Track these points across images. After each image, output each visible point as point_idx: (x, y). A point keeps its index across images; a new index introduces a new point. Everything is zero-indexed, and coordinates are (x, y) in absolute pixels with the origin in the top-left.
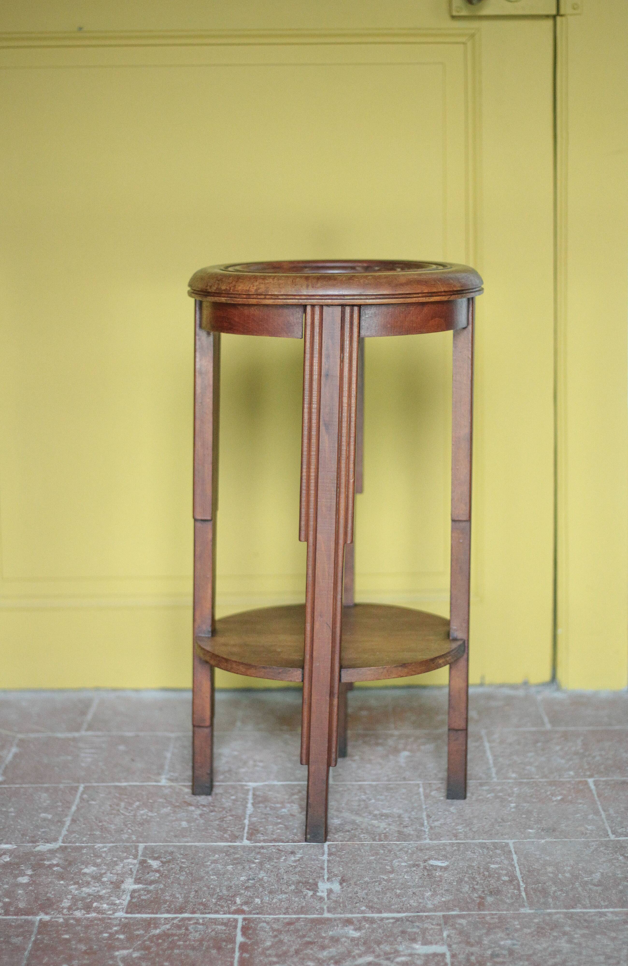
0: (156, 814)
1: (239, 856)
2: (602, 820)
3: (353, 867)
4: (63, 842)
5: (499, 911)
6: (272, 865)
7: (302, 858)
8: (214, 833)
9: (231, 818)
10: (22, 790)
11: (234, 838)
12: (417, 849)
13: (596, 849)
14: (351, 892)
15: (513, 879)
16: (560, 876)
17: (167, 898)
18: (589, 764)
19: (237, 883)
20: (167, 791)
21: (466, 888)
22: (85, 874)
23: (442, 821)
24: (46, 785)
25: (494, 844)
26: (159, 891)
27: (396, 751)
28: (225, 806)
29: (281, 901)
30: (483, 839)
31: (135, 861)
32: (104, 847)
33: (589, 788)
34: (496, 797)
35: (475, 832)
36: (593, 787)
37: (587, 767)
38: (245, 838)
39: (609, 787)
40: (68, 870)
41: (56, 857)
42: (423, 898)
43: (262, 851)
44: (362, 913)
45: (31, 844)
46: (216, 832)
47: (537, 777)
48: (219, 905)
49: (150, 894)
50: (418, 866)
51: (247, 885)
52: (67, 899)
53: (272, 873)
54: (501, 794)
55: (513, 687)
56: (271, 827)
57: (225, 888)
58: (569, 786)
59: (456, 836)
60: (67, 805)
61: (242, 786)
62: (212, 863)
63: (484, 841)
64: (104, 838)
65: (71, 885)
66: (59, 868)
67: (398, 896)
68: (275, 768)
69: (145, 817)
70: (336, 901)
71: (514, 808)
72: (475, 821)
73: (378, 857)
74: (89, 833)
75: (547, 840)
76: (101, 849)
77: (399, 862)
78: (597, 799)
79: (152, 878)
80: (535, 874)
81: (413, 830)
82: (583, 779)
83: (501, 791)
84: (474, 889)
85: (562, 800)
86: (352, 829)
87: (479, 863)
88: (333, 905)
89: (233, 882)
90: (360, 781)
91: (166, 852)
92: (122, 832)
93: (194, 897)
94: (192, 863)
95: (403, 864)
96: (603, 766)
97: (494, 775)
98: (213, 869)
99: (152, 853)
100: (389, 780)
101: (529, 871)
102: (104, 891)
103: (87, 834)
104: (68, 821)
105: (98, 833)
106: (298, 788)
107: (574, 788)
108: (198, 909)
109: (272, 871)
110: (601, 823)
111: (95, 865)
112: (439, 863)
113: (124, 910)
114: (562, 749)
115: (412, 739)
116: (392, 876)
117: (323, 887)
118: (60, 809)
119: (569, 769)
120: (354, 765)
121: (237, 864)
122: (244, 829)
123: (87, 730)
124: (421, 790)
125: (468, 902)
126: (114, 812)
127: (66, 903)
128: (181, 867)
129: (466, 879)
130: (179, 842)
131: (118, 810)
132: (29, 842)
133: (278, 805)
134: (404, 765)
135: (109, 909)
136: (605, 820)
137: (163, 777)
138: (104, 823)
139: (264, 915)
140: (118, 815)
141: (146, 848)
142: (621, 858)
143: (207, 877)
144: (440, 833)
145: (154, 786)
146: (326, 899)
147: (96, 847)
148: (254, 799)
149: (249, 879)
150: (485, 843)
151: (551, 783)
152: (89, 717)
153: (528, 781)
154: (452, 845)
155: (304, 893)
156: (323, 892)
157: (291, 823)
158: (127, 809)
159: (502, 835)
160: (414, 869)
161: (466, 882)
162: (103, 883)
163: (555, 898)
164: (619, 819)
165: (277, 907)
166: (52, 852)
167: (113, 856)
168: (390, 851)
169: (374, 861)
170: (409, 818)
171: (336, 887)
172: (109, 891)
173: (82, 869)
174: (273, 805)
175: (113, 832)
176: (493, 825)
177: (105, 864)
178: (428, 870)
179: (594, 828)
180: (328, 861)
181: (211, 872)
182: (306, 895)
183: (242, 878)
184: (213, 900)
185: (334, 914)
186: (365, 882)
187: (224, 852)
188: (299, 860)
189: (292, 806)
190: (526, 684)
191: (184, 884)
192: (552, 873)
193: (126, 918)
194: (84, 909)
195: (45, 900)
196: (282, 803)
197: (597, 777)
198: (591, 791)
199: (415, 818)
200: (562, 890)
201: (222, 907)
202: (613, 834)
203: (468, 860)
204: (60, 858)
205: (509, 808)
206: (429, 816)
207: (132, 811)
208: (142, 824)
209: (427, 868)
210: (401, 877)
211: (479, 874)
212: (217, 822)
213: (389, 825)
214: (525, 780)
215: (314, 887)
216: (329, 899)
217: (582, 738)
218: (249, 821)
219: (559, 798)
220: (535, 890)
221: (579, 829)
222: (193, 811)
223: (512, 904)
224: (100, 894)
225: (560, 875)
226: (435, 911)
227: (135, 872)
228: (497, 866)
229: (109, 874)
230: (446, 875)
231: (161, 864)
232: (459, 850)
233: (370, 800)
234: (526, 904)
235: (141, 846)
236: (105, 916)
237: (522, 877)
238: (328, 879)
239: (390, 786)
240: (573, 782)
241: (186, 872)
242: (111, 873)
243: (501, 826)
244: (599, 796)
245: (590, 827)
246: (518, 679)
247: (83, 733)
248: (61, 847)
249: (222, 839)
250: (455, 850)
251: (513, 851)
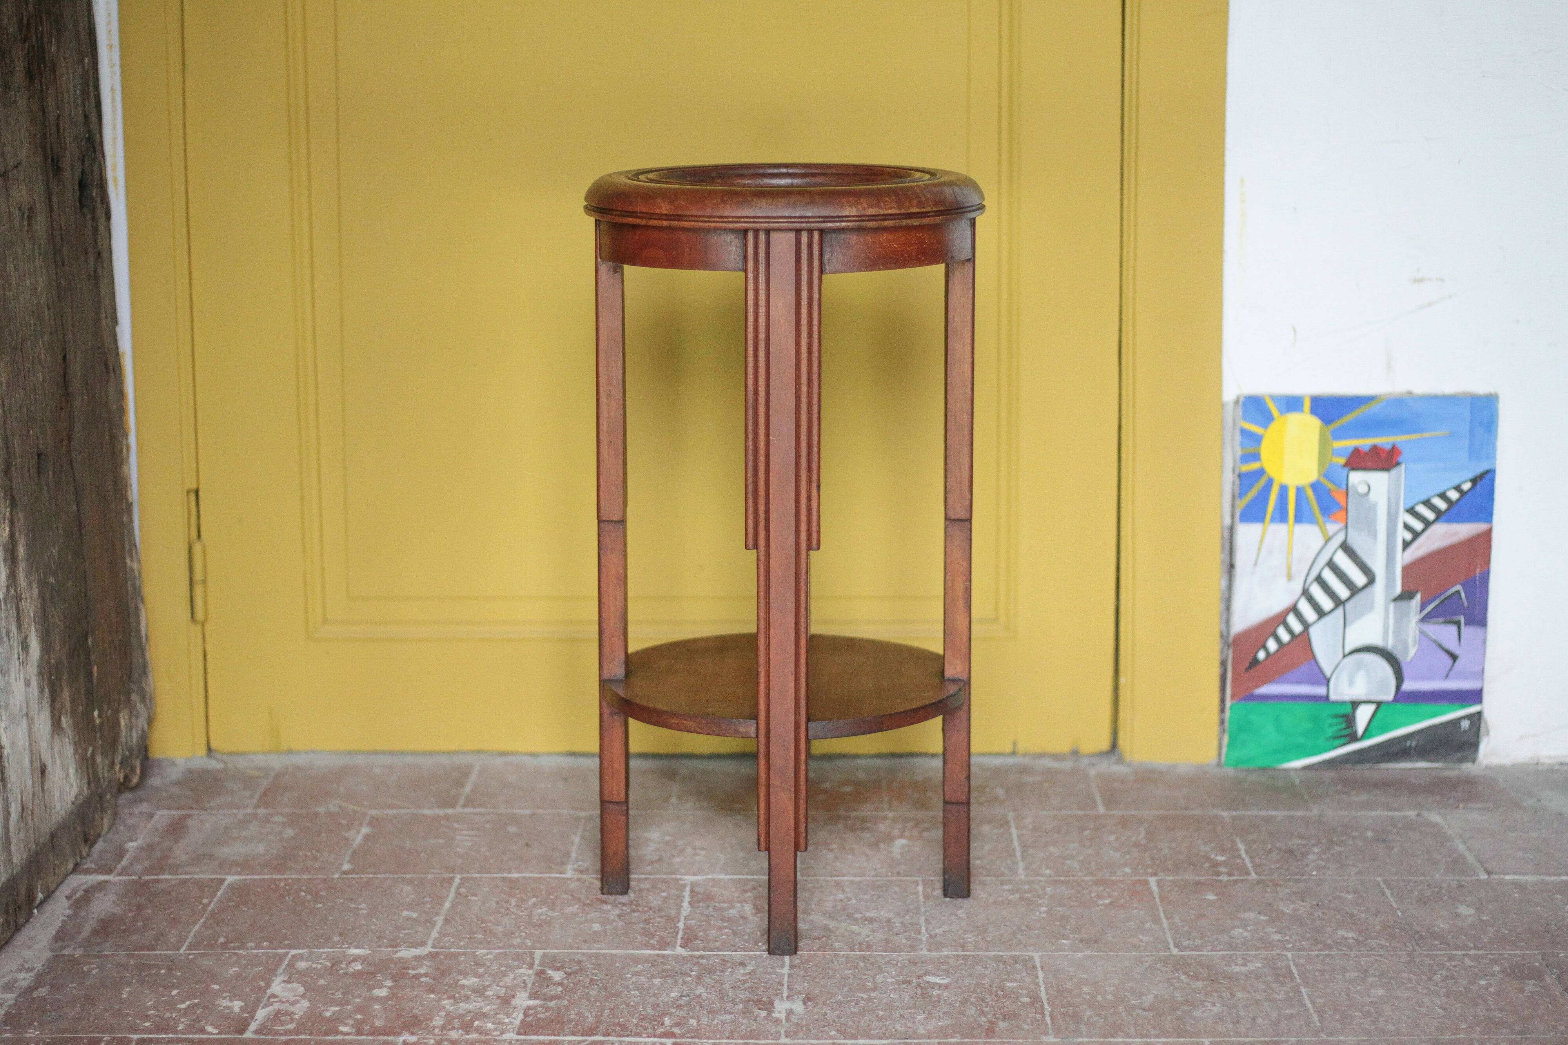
0: (558, 914)
1: (669, 967)
2: (1163, 929)
3: (822, 983)
4: (434, 947)
5: (1013, 1039)
6: (714, 979)
7: (754, 971)
8: (637, 938)
9: (659, 920)
10: (377, 882)
11: (664, 944)
12: (909, 961)
13: (1150, 967)
14: (817, 1013)
15: (1035, 1000)
16: (1099, 998)
17: (573, 1017)
18: (1152, 858)
19: (666, 1000)
20: (573, 885)
21: (972, 1011)
22: (463, 987)
23: (946, 928)
24: (409, 876)
25: (1013, 957)
26: (563, 1009)
27: (889, 839)
28: (652, 905)
29: (724, 1023)
30: (998, 951)
31: (531, 972)
32: (487, 954)
33: (1149, 890)
34: (1022, 899)
35: (989, 942)
36: (1155, 888)
37: (1148, 863)
38: (678, 945)
39: (1176, 889)
40: (441, 981)
41: (425, 965)
42: (914, 1022)
43: (701, 961)
44: (830, 1039)
45: (390, 949)
46: (639, 938)
47: (1080, 874)
48: (641, 1026)
49: (551, 1012)
50: (909, 982)
51: (679, 1002)
52: (439, 1016)
53: (713, 989)
54: (1028, 895)
55: (1056, 757)
56: (713, 932)
57: (650, 1006)
58: (1122, 886)
59: (963, 947)
60: (439, 900)
61: (677, 880)
62: (633, 975)
63: (1000, 953)
64: (488, 943)
65: (445, 999)
66: (428, 978)
67: (880, 1019)
68: (722, 858)
69: (544, 917)
70: (797, 1025)
71: (1045, 912)
72: (991, 929)
73: (857, 970)
74: (468, 936)
75: (1086, 953)
76: (484, 956)
77: (884, 977)
78: (1158, 904)
79: (553, 992)
80: (1066, 995)
81: (906, 939)
82: (1142, 878)
83: (1029, 891)
84: (983, 1012)
85: (1111, 904)
86: (823, 936)
87: (992, 981)
88: (792, 1029)
89: (660, 999)
90: (837, 876)
91: (572, 960)
92: (512, 936)
93: (608, 1016)
94: (607, 975)
95: (890, 980)
96: (1172, 862)
97: (1021, 871)
98: (634, 983)
99: (554, 963)
100: (876, 876)
101: (1058, 991)
102: (489, 1008)
103: (466, 938)
104: (439, 920)
105: (480, 936)
106: (752, 883)
107: (1129, 889)
108: (614, 1031)
109: (713, 987)
110: (1161, 934)
111: (477, 975)
112: (938, 980)
113: (516, 1031)
114: (1117, 839)
115: (910, 824)
116: (873, 994)
117: (781, 1007)
118: (429, 906)
119: (1125, 865)
120: (831, 856)
121: (667, 976)
122: (677, 934)
123: (464, 806)
124: (920, 888)
125: (973, 1028)
126: (502, 910)
127: (438, 1021)
128: (591, 980)
129: (973, 1000)
130: (589, 948)
131: (508, 909)
132: (387, 947)
133: (725, 905)
134: (898, 857)
135: (496, 1029)
136: (1167, 930)
137: (569, 867)
138: (489, 924)
139: (701, 1039)
140: (507, 914)
141: (545, 956)
142: (1183, 977)
143: (626, 992)
144: (942, 943)
145: (556, 878)
146: (784, 1021)
147: (477, 953)
148: (692, 897)
149: (681, 996)
150: (1001, 956)
151: (1097, 883)
152: (468, 788)
153: (1067, 879)
154: (957, 957)
155: (755, 1014)
156: (780, 1012)
157: (740, 928)
158: (520, 907)
159: (1025, 946)
160: (905, 986)
161: (972, 1003)
162: (487, 998)
163: (1089, 1024)
164: (1186, 929)
165: (718, 1030)
166: (417, 958)
167: (501, 965)
168: (873, 964)
169: (850, 976)
170: (901, 923)
171: (798, 1007)
172: (494, 1007)
173: (458, 980)
174: (717, 904)
175: (501, 936)
176: (1014, 933)
177: (490, 974)
178: (922, 988)
179: (1151, 939)
180: (790, 975)
181: (631, 987)
182: (757, 1016)
183: (673, 995)
184: (634, 1020)
185: (793, 1039)
186: (837, 1002)
187: (649, 962)
188: (750, 973)
189: (744, 906)
190: (1075, 753)
191: (596, 1001)
192: (1089, 994)
193: (518, 1040)
194: (462, 1028)
195: (411, 1017)
196: (729, 902)
197: (1161, 876)
198: (1152, 893)
199: (910, 924)
200: (1099, 1015)
201: (646, 1028)
202: (1175, 947)
203: (976, 977)
204: (430, 967)
205: (1038, 913)
206: (927, 922)
207: (525, 909)
208: (540, 926)
209: (921, 985)
210: (885, 996)
211: (991, 993)
212: (641, 925)
213: (874, 931)
214: (1063, 878)
215: (769, 1007)
216: (787, 1021)
217: (1146, 825)
218: (685, 924)
219: (1107, 901)
220: (1064, 1015)
221: (1130, 940)
222: (610, 911)
223: (1032, 1031)
224: (484, 1010)
225: (1099, 996)
226: (929, 1038)
227: (530, 985)
228: (1015, 984)
229: (494, 987)
230: (945, 994)
231: (565, 976)
232: (965, 964)
233: (849, 900)
234: (1050, 1031)
235: (538, 953)
236: (490, 1037)
237: (1048, 999)
238: (788, 997)
239: (879, 883)
240: (1128, 882)
241: (598, 985)
242: (498, 986)
243: (1026, 935)
244: (1162, 899)
245: (1145, 939)
246: (1064, 747)
247: (459, 810)
248: (430, 953)
249: (648, 946)
250: (961, 964)
251: (1038, 965)
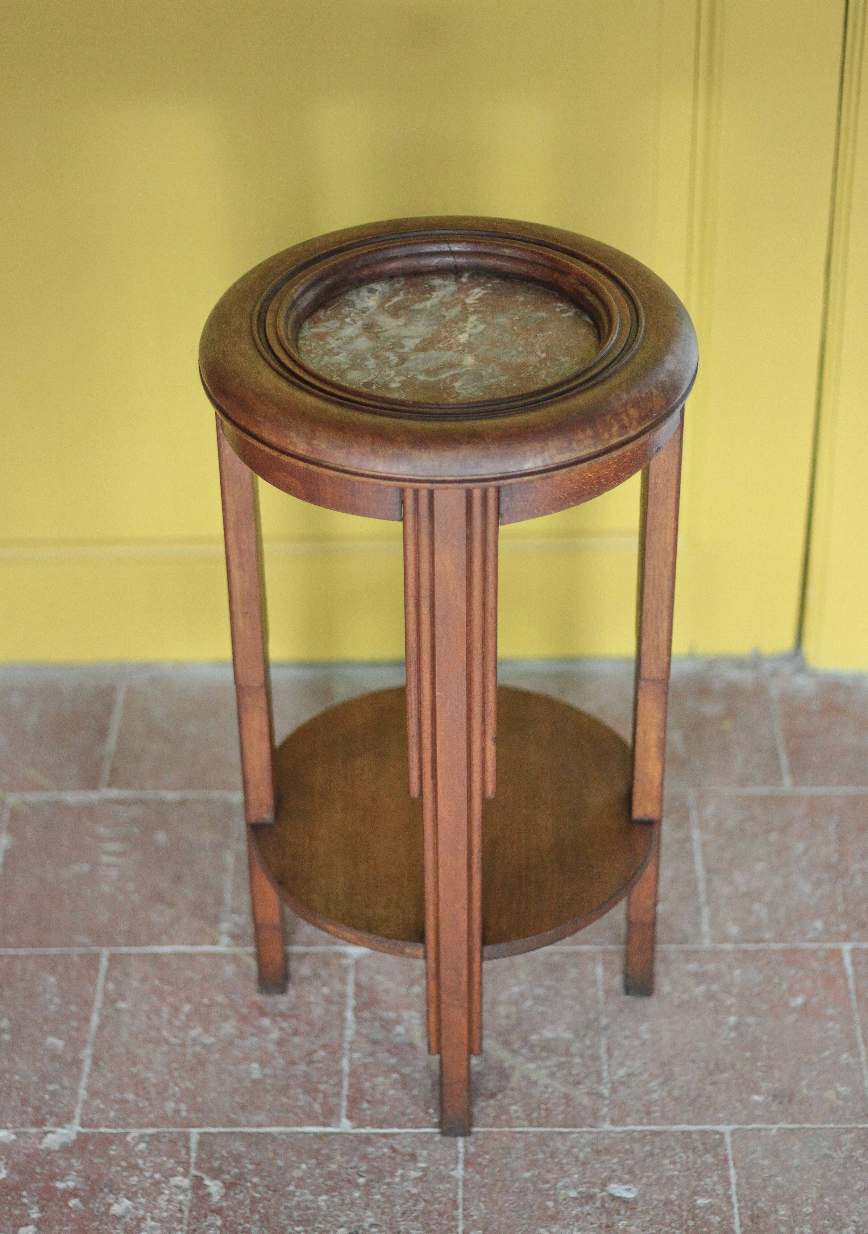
0: (213, 1040)
1: (335, 1165)
3: (500, 1203)
4: (82, 1122)
6: (383, 1194)
7: (426, 1172)
8: (298, 1098)
9: (322, 1053)
10: (18, 965)
11: (328, 1110)
12: (592, 1149)
13: (850, 1157)
18: (844, 897)
20: (229, 971)
23: (628, 1066)
24: (53, 951)
25: (704, 1134)
28: (313, 1016)
30: (687, 1123)
31: (186, 1182)
32: (140, 1139)
33: (843, 972)
34: (708, 996)
35: (676, 1099)
36: (849, 969)
37: (841, 907)
38: (343, 1112)
40: (91, 1206)
41: (74, 1167)
43: (369, 1149)
45: (35, 1131)
46: (301, 1097)
47: (768, 936)
50: (592, 1199)
54: (714, 987)
55: (736, 660)
56: (380, 1079)
58: (814, 964)
59: (648, 1111)
60: (85, 1011)
61: (339, 956)
62: (296, 1185)
63: (689, 1128)
64: (140, 1111)
66: (77, 1200)
69: (198, 1049)
71: (733, 1028)
72: (676, 1069)
73: (536, 1170)
74: (118, 1096)
75: (780, 1124)
76: (136, 1143)
77: (565, 1186)
78: (854, 1005)
80: (761, 1226)
81: (586, 1094)
82: (835, 946)
83: (715, 976)
85: (804, 1006)
87: (682, 1194)
91: (230, 1152)
92: (166, 1094)
94: (268, 1188)
95: (573, 1194)
97: (705, 929)
98: (298, 1207)
99: (210, 1158)
101: (751, 1218)
103: (115, 1101)
104: (87, 1059)
105: (130, 1096)
107: (822, 972)
109: (383, 1213)
111: (129, 1192)
112: (624, 1191)
114: (807, 850)
116: (555, 1229)
118: (75, 1024)
119: (817, 912)
121: (333, 1189)
122: (342, 1086)
123: (110, 785)
124: (600, 971)
126: (153, 1033)
130: (248, 1121)
131: (159, 1029)
132: (32, 1123)
133: (392, 1015)
137: (223, 926)
138: (139, 1067)
140: (159, 1042)
141: (201, 1140)
144: (625, 1103)
145: (210, 955)
148: (357, 996)
150: (689, 1134)
151: (788, 957)
152: (111, 744)
153: (755, 947)
154: (642, 1137)
157: (409, 1069)
158: (172, 1024)
159: (715, 1110)
160: (587, 1208)
166: (65, 1151)
167: (154, 1167)
169: (529, 1185)
170: (581, 1055)
173: (110, 1205)
174: (383, 1014)
175: (153, 1094)
176: (702, 1079)
177: (143, 1189)
180: (465, 1181)
181: (295, 1214)
187: (313, 1155)
188: (421, 1178)
189: (412, 1017)
190: (757, 655)
192: (785, 1223)
196: (397, 1009)
197: (855, 940)
198: (845, 981)
199: (590, 1057)
203: (664, 1185)
204: (78, 1171)
205: (726, 1029)
206: (609, 1051)
207: (179, 1030)
208: (194, 1070)
209: (607, 1205)
211: (681, 1227)
212: (303, 1067)
213: (552, 1074)
214: (751, 947)
217: (836, 819)
218: (349, 1062)
219: (799, 1000)
221: (826, 1094)
222: (268, 1031)
227: (186, 1215)
228: (706, 1202)
229: (149, 1221)
230: (633, 1228)
231: (223, 1191)
232: (652, 1153)
235: (195, 1133)
240: (821, 954)
241: (259, 1212)
242: (153, 1219)
243: (714, 1083)
244: (858, 997)
246: (744, 646)
247: (103, 792)
248: (78, 1135)
249: (310, 1115)
250: (646, 1155)
251: (730, 1157)
